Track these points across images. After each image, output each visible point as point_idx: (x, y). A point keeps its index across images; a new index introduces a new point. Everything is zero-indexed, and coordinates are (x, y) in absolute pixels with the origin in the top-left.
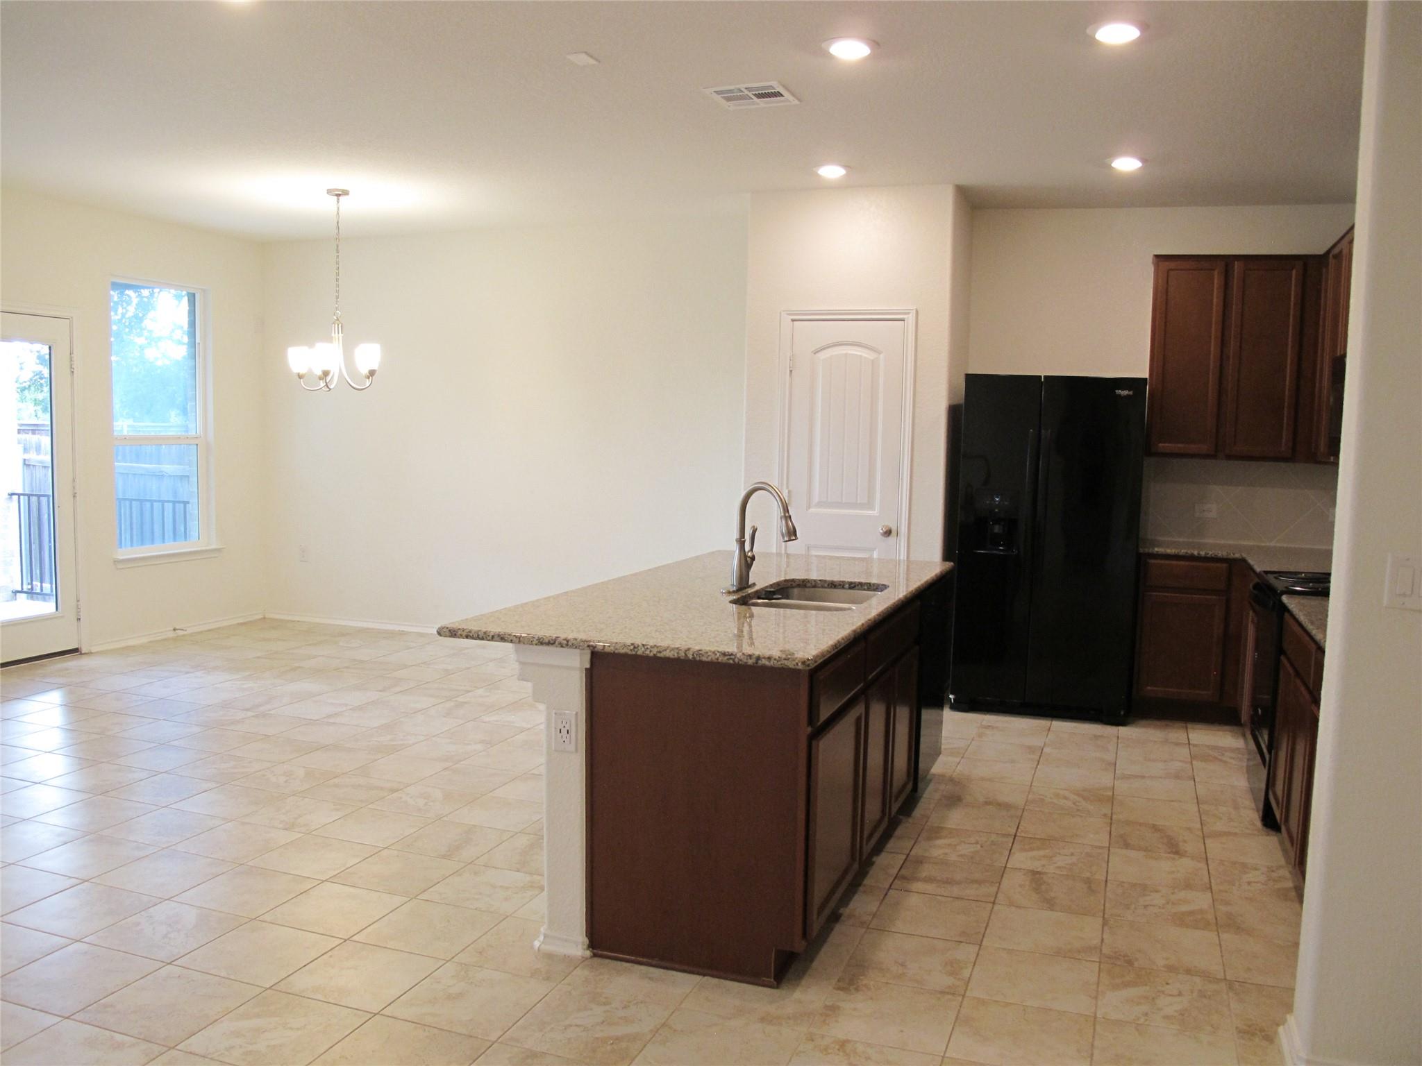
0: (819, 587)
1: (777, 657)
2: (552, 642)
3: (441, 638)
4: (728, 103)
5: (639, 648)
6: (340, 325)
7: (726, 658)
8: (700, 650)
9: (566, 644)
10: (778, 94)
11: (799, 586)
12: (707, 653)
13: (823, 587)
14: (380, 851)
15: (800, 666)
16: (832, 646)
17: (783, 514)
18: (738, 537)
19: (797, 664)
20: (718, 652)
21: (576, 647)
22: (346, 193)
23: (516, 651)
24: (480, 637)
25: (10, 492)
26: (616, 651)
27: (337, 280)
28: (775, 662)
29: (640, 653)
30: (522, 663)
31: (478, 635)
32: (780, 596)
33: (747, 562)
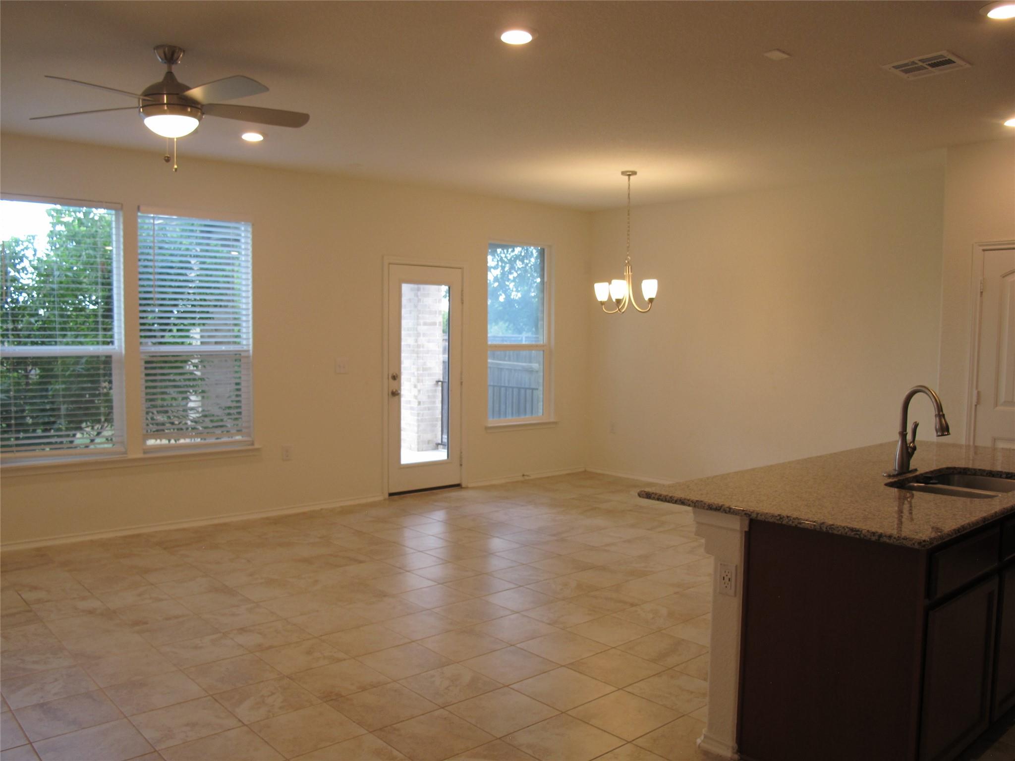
0: (978, 475)
1: (897, 537)
2: (719, 508)
3: (640, 498)
4: (907, 75)
5: (784, 519)
6: (630, 267)
7: (853, 533)
8: (833, 525)
9: (729, 511)
10: (949, 62)
11: (960, 473)
12: (838, 527)
13: (982, 475)
14: (609, 650)
15: (916, 546)
16: (954, 530)
17: (937, 413)
18: (901, 430)
19: (914, 544)
20: (847, 527)
21: (736, 514)
22: (634, 173)
23: (694, 513)
24: (667, 500)
25: (437, 380)
26: (766, 520)
27: (628, 235)
28: (895, 540)
29: (784, 522)
30: (698, 523)
31: (666, 499)
32: (936, 481)
33: (908, 452)
